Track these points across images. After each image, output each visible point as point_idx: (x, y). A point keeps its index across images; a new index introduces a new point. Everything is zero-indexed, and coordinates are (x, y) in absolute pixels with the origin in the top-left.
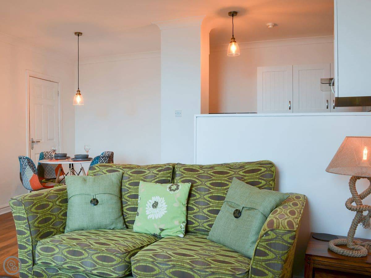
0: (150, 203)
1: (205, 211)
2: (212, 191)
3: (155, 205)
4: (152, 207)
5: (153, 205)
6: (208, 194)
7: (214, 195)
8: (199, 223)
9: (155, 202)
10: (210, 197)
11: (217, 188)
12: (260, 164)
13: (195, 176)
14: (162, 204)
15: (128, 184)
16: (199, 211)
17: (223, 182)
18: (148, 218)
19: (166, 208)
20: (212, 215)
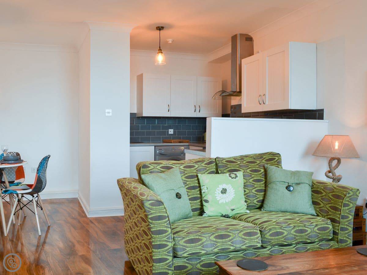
0: (219, 190)
1: (253, 191)
2: (253, 176)
3: (224, 191)
4: (221, 194)
5: (221, 192)
6: (251, 178)
7: (255, 178)
8: (251, 201)
9: (223, 189)
10: (254, 181)
11: (255, 173)
12: (272, 154)
13: (237, 166)
14: (230, 190)
15: (185, 178)
16: (249, 192)
17: (257, 169)
18: (220, 203)
19: (234, 193)
20: (259, 193)
